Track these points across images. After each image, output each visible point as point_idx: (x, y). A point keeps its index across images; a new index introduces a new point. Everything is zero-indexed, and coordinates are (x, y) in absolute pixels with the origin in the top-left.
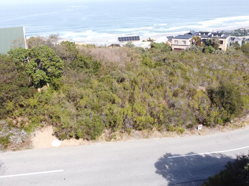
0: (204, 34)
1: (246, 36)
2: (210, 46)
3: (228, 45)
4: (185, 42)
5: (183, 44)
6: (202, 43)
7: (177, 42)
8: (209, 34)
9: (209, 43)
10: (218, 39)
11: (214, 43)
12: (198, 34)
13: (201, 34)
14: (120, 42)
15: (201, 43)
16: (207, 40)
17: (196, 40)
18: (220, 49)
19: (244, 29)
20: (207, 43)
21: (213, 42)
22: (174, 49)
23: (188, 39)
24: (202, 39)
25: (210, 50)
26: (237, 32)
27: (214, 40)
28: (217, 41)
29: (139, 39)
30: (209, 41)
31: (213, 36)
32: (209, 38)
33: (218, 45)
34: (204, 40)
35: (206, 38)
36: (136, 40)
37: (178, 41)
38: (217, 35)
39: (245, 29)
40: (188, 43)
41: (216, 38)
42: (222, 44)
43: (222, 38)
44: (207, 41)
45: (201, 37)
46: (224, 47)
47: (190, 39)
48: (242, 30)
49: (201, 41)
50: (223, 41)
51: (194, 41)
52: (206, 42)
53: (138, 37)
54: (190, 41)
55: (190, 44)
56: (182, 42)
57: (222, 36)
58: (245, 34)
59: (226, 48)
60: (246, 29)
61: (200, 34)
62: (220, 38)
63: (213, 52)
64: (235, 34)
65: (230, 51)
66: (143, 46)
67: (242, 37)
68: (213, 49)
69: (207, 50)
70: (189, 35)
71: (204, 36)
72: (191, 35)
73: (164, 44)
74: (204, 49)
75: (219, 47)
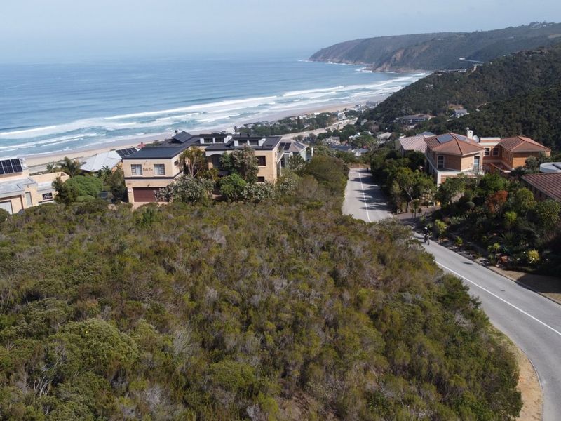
0: (214, 140)
1: (303, 131)
2: (235, 175)
3: (278, 165)
4: (162, 167)
5: (156, 173)
6: (211, 165)
7: (138, 170)
8: (226, 140)
9: (230, 166)
10: (252, 153)
11: (242, 164)
12: (199, 141)
13: (206, 140)
15: (207, 166)
16: (223, 156)
17: (192, 159)
18: (262, 179)
19: (297, 118)
20: (226, 165)
21: (239, 162)
22: (134, 189)
23: (171, 158)
24: (209, 154)
25: (236, 186)
26: (285, 124)
27: (241, 156)
28: (251, 157)
29: (19, 170)
30: (228, 160)
31: (236, 143)
32: (229, 152)
33: (254, 169)
34: (215, 159)
35: (221, 153)
37: (140, 166)
38: (248, 142)
39: (299, 118)
40: (172, 167)
41: (246, 149)
42: (265, 165)
43: (263, 148)
44: (223, 160)
45: (206, 150)
46: (270, 172)
47: (176, 158)
48: (293, 119)
49: (207, 160)
50: (264, 157)
51: (188, 161)
52: (222, 163)
53: (17, 162)
54: (176, 163)
55: (178, 171)
56: (152, 167)
57: (261, 143)
58: (299, 128)
59: (275, 177)
60: (301, 118)
61: (202, 141)
62: (257, 150)
63: (242, 190)
64: (282, 128)
65: (286, 183)
66: (32, 189)
67: (296, 135)
68: (242, 182)
69: (227, 188)
70: (174, 145)
71: (214, 145)
72: (177, 145)
73: (108, 172)
74: (218, 186)
75: (259, 175)
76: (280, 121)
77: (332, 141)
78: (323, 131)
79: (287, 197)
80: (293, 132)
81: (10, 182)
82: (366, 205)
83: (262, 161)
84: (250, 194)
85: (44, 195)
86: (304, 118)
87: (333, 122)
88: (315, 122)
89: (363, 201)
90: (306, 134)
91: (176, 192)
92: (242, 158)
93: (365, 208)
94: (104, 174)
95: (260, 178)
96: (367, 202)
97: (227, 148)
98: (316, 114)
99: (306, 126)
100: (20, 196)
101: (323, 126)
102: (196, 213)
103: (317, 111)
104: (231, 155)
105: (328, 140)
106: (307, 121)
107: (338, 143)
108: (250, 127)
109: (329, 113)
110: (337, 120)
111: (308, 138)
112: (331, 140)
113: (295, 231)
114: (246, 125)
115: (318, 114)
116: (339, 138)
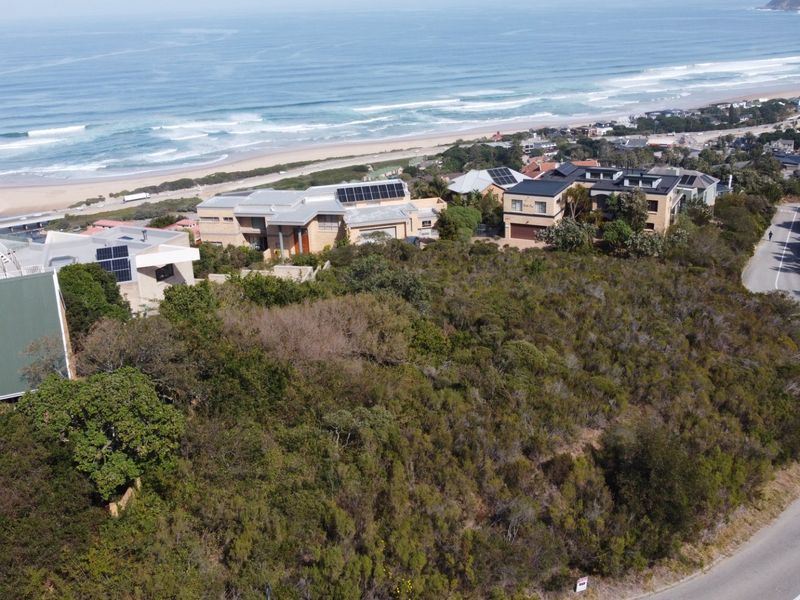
0: (602, 175)
1: (736, 127)
2: (620, 221)
3: (673, 211)
4: (543, 205)
5: (536, 210)
6: (595, 206)
7: (518, 205)
8: (616, 177)
9: (616, 209)
10: (642, 197)
11: (630, 208)
12: (584, 175)
13: (592, 175)
14: (341, 204)
15: (591, 207)
16: (610, 197)
17: (575, 198)
18: (651, 226)
19: (729, 106)
20: (611, 208)
21: (627, 206)
22: (512, 224)
23: (553, 196)
24: (594, 193)
25: (620, 234)
26: (709, 116)
27: (629, 199)
28: (641, 201)
29: (402, 194)
30: (615, 202)
31: (627, 183)
32: (616, 193)
33: (643, 215)
34: (601, 199)
35: (607, 193)
36: (393, 195)
37: (520, 202)
38: (640, 182)
39: (732, 106)
40: (554, 207)
41: (637, 191)
42: (656, 210)
43: (656, 192)
44: (609, 202)
45: (591, 189)
46: (664, 214)
47: (559, 196)
48: (722, 107)
49: (592, 199)
50: (657, 202)
51: (570, 199)
52: (608, 206)
53: (399, 186)
54: (558, 201)
55: (559, 210)
56: (533, 204)
57: (655, 184)
58: (731, 122)
59: (667, 225)
60: (735, 106)
61: (588, 176)
62: (649, 193)
63: (627, 239)
64: (703, 121)
65: (678, 234)
66: (414, 216)
67: (723, 133)
68: (627, 229)
69: (610, 235)
70: (556, 178)
71: (601, 181)
72: (560, 179)
73: (479, 196)
74: (601, 231)
75: (648, 221)
76: (702, 110)
77: (781, 146)
78: (770, 129)
79: (677, 250)
80: (720, 128)
81: (393, 207)
82: (781, 264)
83: (654, 206)
84: (634, 245)
85: (423, 223)
86: (742, 107)
87: (789, 114)
88: (758, 113)
89: (779, 259)
90: (739, 133)
91: (558, 236)
92: (631, 202)
93: (777, 269)
94: (474, 197)
95: (648, 224)
96: (785, 260)
97: (616, 188)
98: (762, 100)
99: (743, 120)
100: (405, 223)
101: (770, 121)
102: (578, 265)
103: (763, 96)
104: (619, 197)
105: (774, 144)
106: (744, 112)
107: (790, 150)
108: (654, 118)
109: (783, 101)
110: (796, 111)
111: (743, 140)
112: (779, 144)
113: (670, 295)
114: (648, 114)
115: (766, 100)
116: (793, 142)
